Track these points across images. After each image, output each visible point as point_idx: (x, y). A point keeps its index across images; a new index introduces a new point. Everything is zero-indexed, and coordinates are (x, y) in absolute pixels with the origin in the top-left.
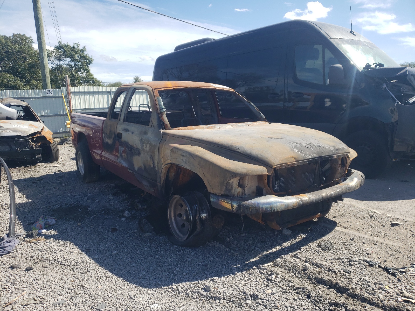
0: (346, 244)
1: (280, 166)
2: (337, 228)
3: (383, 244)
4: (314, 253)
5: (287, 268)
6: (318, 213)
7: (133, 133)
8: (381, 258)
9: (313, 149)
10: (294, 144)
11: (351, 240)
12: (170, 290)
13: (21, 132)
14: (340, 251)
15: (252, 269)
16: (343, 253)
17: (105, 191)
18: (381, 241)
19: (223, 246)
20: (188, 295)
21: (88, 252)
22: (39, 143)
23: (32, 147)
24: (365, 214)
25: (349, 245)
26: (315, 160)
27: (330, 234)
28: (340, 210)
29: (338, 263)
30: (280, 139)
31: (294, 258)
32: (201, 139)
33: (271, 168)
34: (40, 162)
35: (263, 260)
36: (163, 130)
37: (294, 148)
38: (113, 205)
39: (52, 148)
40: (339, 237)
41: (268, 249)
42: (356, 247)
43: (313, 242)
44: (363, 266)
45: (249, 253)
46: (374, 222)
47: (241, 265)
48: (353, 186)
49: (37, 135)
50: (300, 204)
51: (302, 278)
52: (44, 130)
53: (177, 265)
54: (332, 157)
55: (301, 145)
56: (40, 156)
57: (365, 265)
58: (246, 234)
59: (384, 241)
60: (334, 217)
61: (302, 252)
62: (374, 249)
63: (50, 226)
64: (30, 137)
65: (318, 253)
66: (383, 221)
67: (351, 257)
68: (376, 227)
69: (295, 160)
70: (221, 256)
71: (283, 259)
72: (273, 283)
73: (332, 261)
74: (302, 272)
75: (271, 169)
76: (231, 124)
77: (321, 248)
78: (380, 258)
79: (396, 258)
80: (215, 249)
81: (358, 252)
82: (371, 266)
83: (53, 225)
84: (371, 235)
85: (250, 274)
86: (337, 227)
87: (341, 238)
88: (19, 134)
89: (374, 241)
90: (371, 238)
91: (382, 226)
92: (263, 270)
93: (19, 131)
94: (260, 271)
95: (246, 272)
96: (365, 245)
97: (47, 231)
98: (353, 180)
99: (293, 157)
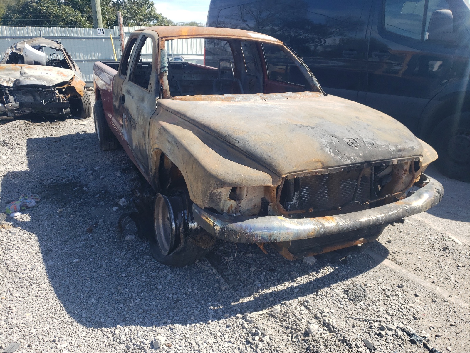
0: (388, 293)
1: (295, 175)
2: (386, 262)
3: (446, 302)
4: (334, 302)
5: (284, 323)
6: (360, 238)
7: (133, 97)
8: (434, 328)
9: (358, 149)
10: (329, 139)
11: (398, 286)
12: (110, 335)
13: (47, 82)
14: (374, 306)
15: (234, 317)
16: (378, 310)
17: (117, 165)
18: (445, 295)
19: (214, 271)
20: (129, 349)
21: (47, 254)
22: (68, 95)
23: (59, 99)
24: (438, 242)
25: (392, 296)
26: (358, 167)
27: (371, 270)
28: (402, 231)
29: (363, 328)
30: (313, 128)
31: (302, 308)
32: (196, 119)
33: (279, 176)
34: (70, 118)
35: (258, 302)
36: (159, 98)
37: (326, 146)
38: (116, 186)
39: (83, 102)
40: (382, 278)
41: (271, 285)
42: (401, 302)
43: (341, 281)
44: (399, 340)
45: (244, 287)
46: (446, 258)
47: (224, 306)
48: (418, 207)
49: (65, 86)
50: (320, 233)
51: (299, 346)
52: (75, 79)
53: (141, 292)
54: (390, 162)
55: (341, 140)
56: (68, 110)
57: (402, 340)
58: (254, 255)
59: (450, 296)
60: (389, 242)
61: (318, 298)
62: (428, 309)
63: (28, 208)
64: (57, 87)
65: (340, 304)
66: (461, 258)
67: (386, 319)
68: (446, 268)
69: (321, 166)
70: (204, 287)
71: (285, 307)
72: (253, 349)
73: (355, 322)
74: (302, 336)
75: (278, 178)
76: (262, 94)
77: (348, 296)
78: (432, 329)
79: (458, 333)
80: (202, 273)
81: (401, 312)
82: (413, 342)
83: (33, 207)
84: (434, 282)
85: (228, 326)
86: (386, 260)
87: (385, 282)
88: (43, 83)
89: (434, 295)
90: (431, 287)
91: (456, 268)
92: (248, 323)
93: (45, 80)
94: (243, 323)
95: (224, 320)
96: (417, 300)
97: (22, 214)
98: (421, 196)
99: (320, 160)
